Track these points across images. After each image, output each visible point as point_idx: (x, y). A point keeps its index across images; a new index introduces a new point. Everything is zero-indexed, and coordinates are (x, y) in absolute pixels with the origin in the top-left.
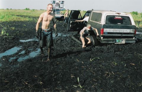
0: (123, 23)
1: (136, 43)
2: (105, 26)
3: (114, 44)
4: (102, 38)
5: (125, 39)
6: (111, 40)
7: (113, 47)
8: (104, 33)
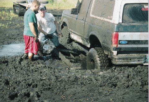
2: (121, 28)
3: (142, 65)
4: (115, 53)
6: (134, 58)
7: (140, 72)
8: (119, 42)
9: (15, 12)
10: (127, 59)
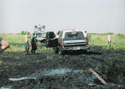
0: (77, 36)
4: (63, 47)
8: (64, 44)
10: (67, 48)
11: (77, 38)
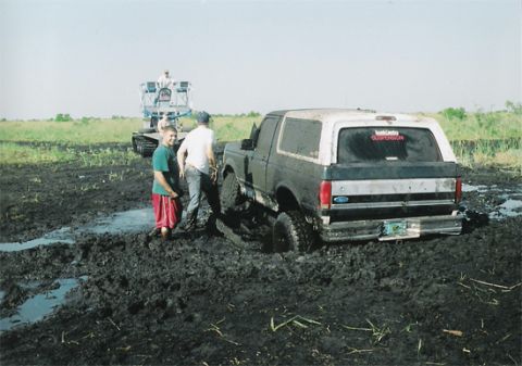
1: (463, 232)
2: (336, 173)
4: (326, 219)
5: (419, 219)
7: (373, 253)
8: (331, 199)
9: (136, 151)
10: (348, 230)
11: (405, 164)
